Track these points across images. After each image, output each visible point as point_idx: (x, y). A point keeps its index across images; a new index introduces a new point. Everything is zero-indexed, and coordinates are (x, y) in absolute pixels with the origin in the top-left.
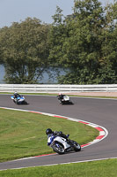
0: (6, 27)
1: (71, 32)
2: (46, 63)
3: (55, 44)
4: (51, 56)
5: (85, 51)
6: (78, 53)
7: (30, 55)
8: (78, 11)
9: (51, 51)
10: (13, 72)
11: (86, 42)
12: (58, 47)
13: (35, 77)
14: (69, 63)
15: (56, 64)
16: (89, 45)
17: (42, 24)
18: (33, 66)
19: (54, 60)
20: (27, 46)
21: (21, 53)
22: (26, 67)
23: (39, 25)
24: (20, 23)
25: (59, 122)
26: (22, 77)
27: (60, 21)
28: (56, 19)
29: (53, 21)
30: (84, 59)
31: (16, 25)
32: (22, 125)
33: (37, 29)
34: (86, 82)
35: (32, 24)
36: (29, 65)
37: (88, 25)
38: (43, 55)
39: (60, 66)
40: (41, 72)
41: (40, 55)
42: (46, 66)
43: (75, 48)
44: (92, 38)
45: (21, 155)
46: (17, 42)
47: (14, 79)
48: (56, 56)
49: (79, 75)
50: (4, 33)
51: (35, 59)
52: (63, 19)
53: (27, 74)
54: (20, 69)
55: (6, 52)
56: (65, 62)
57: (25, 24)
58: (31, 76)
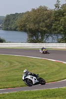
0: (28, 12)
1: (65, 14)
2: (50, 31)
3: (56, 20)
4: (53, 27)
7: (42, 27)
9: (53, 24)
10: (32, 36)
12: (57, 22)
13: (45, 39)
14: (64, 31)
15: (56, 32)
18: (43, 33)
19: (55, 29)
20: (40, 22)
21: (36, 25)
22: (39, 34)
23: (47, 10)
24: (36, 9)
25: (58, 64)
26: (37, 39)
27: (59, 8)
28: (56, 6)
29: (55, 7)
31: (33, 10)
32: (38, 66)
33: (45, 12)
35: (42, 10)
36: (41, 32)
38: (49, 26)
39: (59, 33)
40: (48, 36)
42: (51, 33)
46: (34, 19)
47: (33, 41)
48: (56, 27)
50: (27, 15)
51: (44, 29)
52: (60, 6)
53: (40, 38)
54: (36, 35)
55: (28, 25)
56: (61, 31)
57: (38, 10)
58: (42, 39)
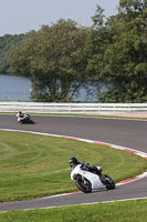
0: (33, 31)
1: (114, 37)
2: (83, 76)
3: (95, 52)
4: (89, 67)
5: (133, 60)
6: (123, 63)
7: (64, 66)
8: (124, 10)
9: (90, 61)
10: (42, 87)
11: (133, 49)
12: (99, 56)
13: (70, 94)
14: (113, 76)
15: (96, 78)
16: (137, 52)
17: (78, 27)
18: (67, 80)
19: (93, 72)
20: (60, 54)
21: (52, 63)
22: (58, 82)
23: (75, 28)
24: (50, 26)
25: (100, 150)
26: (54, 93)
27: (101, 24)
28: (96, 21)
29: (93, 23)
30: (131, 71)
31: (45, 28)
32: (54, 154)
33: (72, 34)
34: (133, 99)
35: (65, 28)
36: (62, 79)
37: (135, 28)
38: (79, 65)
39: (101, 80)
40: (77, 88)
41: (75, 66)
42: (83, 81)
43: (119, 57)
44: (141, 45)
45: (52, 191)
46: (47, 49)
47: (44, 97)
48: (96, 67)
49: (125, 91)
50: (31, 39)
51: (69, 71)
52: (105, 20)
53: (60, 90)
54: (50, 83)
55: (33, 62)
56: (107, 75)
57: (57, 28)
58: (65, 92)
